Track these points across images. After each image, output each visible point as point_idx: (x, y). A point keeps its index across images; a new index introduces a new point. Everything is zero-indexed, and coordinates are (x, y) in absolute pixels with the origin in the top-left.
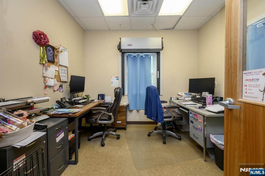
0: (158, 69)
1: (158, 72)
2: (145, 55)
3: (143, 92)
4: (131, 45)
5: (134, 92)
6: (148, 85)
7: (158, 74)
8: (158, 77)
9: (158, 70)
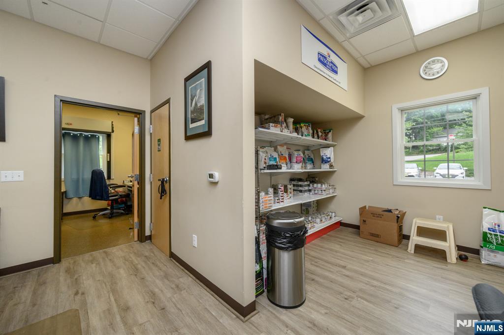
0: (109, 151)
1: (109, 155)
2: (91, 135)
3: (88, 176)
4: (71, 124)
5: (74, 176)
6: (95, 168)
7: (109, 157)
8: (109, 160)
9: (108, 153)
